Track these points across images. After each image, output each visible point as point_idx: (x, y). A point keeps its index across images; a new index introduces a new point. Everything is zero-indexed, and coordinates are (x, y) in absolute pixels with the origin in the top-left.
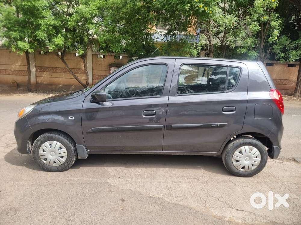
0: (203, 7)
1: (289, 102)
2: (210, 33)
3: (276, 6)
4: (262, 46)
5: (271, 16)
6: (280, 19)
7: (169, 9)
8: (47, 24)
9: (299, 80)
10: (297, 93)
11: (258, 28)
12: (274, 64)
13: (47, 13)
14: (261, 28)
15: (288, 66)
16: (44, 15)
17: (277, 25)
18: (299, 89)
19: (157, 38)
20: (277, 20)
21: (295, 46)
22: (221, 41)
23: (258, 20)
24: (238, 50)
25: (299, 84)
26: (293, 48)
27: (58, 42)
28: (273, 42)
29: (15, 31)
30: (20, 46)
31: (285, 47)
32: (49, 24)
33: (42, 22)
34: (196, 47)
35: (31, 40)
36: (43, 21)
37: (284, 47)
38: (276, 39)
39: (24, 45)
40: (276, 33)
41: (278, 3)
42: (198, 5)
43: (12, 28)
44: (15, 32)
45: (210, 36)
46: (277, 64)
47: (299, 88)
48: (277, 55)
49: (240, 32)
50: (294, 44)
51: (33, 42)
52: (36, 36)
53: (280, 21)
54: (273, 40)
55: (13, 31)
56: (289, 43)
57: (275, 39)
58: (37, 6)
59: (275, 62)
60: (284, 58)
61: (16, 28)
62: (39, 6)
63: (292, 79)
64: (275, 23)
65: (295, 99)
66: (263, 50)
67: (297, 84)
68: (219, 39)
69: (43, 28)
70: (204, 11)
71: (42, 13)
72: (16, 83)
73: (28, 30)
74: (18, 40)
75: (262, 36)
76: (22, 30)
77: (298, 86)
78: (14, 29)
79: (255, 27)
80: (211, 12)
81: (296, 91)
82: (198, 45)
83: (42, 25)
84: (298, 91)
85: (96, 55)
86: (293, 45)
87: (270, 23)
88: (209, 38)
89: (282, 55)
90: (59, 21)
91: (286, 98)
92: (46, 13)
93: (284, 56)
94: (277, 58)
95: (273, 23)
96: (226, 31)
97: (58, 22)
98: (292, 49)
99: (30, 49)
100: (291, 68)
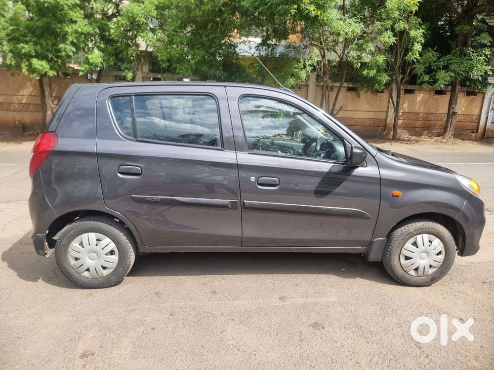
0: (314, 10)
1: (436, 146)
2: (324, 45)
3: (416, 10)
4: (397, 64)
5: (409, 22)
6: (423, 27)
7: (266, 12)
8: (76, 32)
9: (451, 113)
10: (448, 132)
11: (393, 40)
12: (415, 90)
13: (77, 14)
14: (396, 40)
15: (435, 94)
16: (72, 17)
17: (419, 35)
18: (450, 127)
19: (243, 50)
20: (419, 29)
21: (444, 64)
22: (339, 57)
23: (392, 29)
24: (364, 72)
25: (450, 119)
26: (442, 67)
27: (95, 60)
28: (413, 61)
29: (27, 42)
30: (36, 66)
31: (430, 66)
32: (80, 31)
33: (69, 29)
34: (305, 67)
35: (52, 57)
36: (70, 27)
37: (428, 66)
38: (418, 55)
39: (41, 64)
40: (418, 47)
41: (418, 6)
42: (308, 7)
43: (21, 38)
44: (26, 44)
45: (323, 49)
46: (419, 90)
47: (450, 125)
48: (420, 78)
49: (366, 44)
50: (443, 61)
51: (55, 59)
52: (59, 51)
53: (423, 29)
54: (413, 57)
55: (23, 43)
56: (435, 59)
57: (415, 56)
58: (63, 4)
59: (417, 87)
60: (429, 83)
61: (29, 38)
62: (65, 4)
63: (440, 112)
64: (416, 33)
65: (445, 141)
66: (399, 70)
67: (447, 119)
68: (337, 53)
69: (70, 38)
70: (316, 16)
71: (69, 15)
72: (21, 123)
73: (48, 41)
74: (32, 57)
75: (399, 50)
76: (38, 41)
77: (448, 122)
78: (25, 39)
79: (388, 38)
80: (325, 18)
81: (445, 129)
82: (308, 63)
83: (70, 34)
84: (448, 130)
85: (148, 77)
86: (442, 63)
87: (408, 33)
88: (322, 53)
89: (426, 78)
90: (96, 27)
91: (432, 141)
92: (75, 15)
93: (429, 80)
94: (419, 81)
95: (413, 33)
96: (348, 42)
97: (94, 28)
98: (440, 69)
99: (50, 71)
100: (439, 97)
